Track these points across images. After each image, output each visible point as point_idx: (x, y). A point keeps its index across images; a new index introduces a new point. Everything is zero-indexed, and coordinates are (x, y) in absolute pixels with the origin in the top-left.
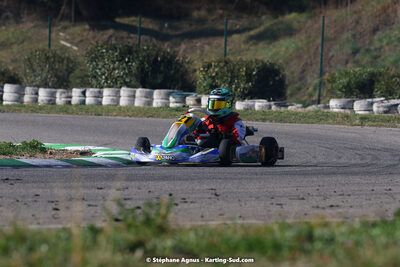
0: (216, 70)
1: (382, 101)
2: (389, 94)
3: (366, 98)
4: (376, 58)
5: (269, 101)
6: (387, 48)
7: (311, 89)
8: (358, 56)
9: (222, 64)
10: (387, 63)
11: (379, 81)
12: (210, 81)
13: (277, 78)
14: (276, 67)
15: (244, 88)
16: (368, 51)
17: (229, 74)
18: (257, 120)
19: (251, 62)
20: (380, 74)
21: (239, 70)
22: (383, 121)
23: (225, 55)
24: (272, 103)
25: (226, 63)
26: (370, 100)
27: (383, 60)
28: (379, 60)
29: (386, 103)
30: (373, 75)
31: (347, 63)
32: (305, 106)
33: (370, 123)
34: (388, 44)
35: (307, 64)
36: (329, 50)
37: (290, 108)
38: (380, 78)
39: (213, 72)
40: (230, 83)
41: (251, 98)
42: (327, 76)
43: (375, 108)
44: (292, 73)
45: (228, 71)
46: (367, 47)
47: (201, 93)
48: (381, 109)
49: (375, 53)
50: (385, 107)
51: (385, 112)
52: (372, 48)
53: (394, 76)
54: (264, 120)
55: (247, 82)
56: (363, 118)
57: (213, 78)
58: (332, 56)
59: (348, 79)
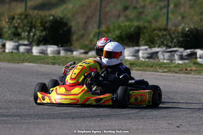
0: (19, 21)
1: (146, 49)
2: (151, 43)
3: (133, 46)
4: (141, 13)
5: (58, 46)
6: (149, 6)
7: (91, 36)
8: (128, 12)
9: (23, 17)
10: (149, 18)
11: (143, 33)
12: (13, 30)
13: (65, 29)
14: (64, 20)
15: (40, 36)
16: (135, 8)
17: (29, 25)
18: (48, 64)
19: (46, 16)
20: (145, 28)
21: (36, 22)
22: (147, 66)
23: (26, 10)
24: (61, 48)
25: (26, 16)
26: (137, 48)
27: (146, 15)
28: (143, 16)
29: (150, 51)
30: (139, 28)
31: (119, 16)
32: (86, 53)
33: (137, 68)
34: (150, 3)
35: (88, 17)
36: (106, 7)
37: (75, 53)
38: (145, 31)
39: (16, 22)
40: (29, 32)
41: (45, 44)
42: (103, 28)
43: (141, 54)
44: (78, 23)
45: (27, 23)
46: (134, 5)
47: (6, 39)
48: (146, 55)
49: (140, 10)
50: (148, 54)
51: (148, 58)
52: (138, 6)
53: (155, 30)
54: (54, 64)
55: (42, 31)
56: (132, 64)
57: (16, 28)
58: (108, 12)
59: (120, 31)
